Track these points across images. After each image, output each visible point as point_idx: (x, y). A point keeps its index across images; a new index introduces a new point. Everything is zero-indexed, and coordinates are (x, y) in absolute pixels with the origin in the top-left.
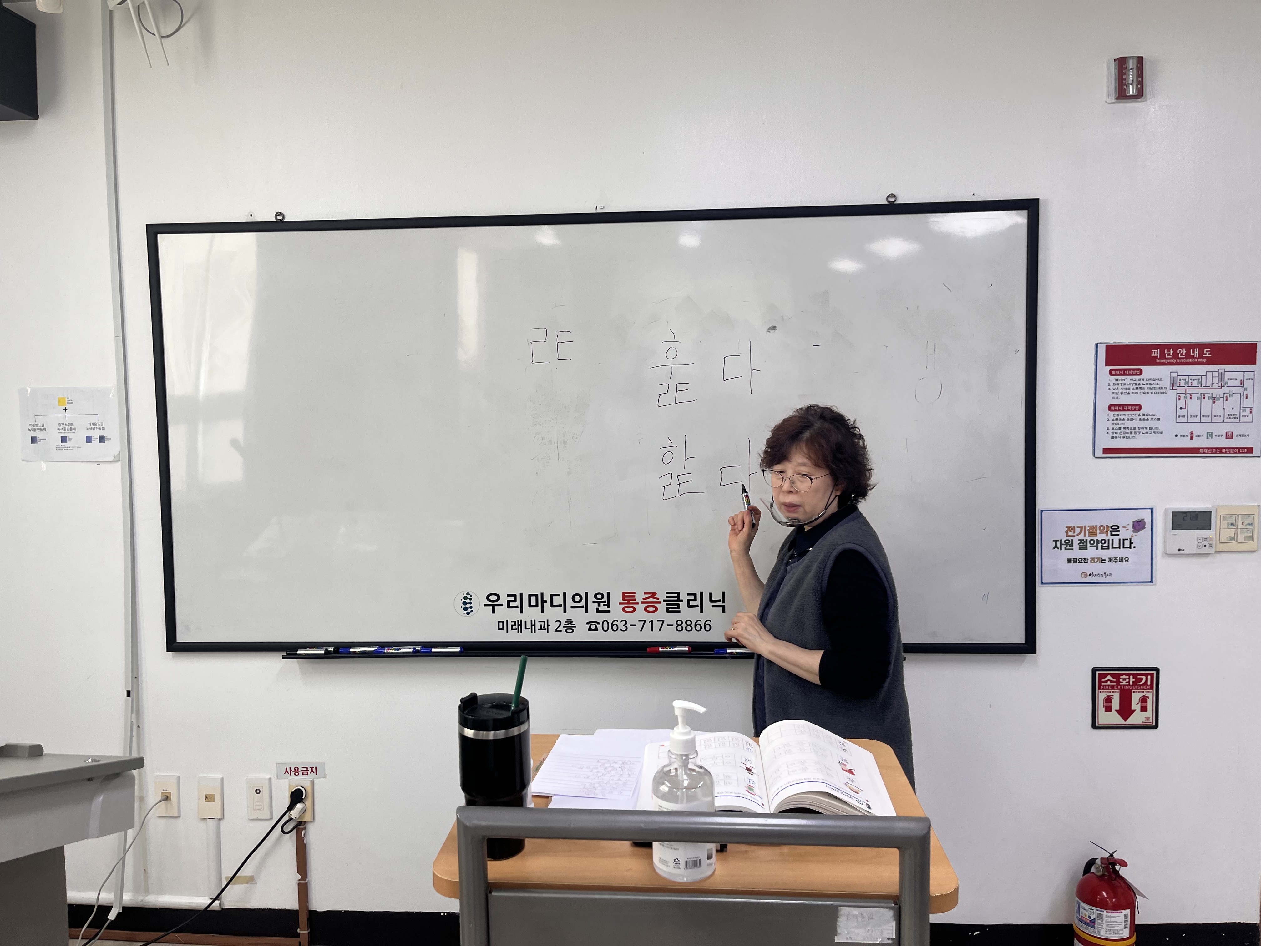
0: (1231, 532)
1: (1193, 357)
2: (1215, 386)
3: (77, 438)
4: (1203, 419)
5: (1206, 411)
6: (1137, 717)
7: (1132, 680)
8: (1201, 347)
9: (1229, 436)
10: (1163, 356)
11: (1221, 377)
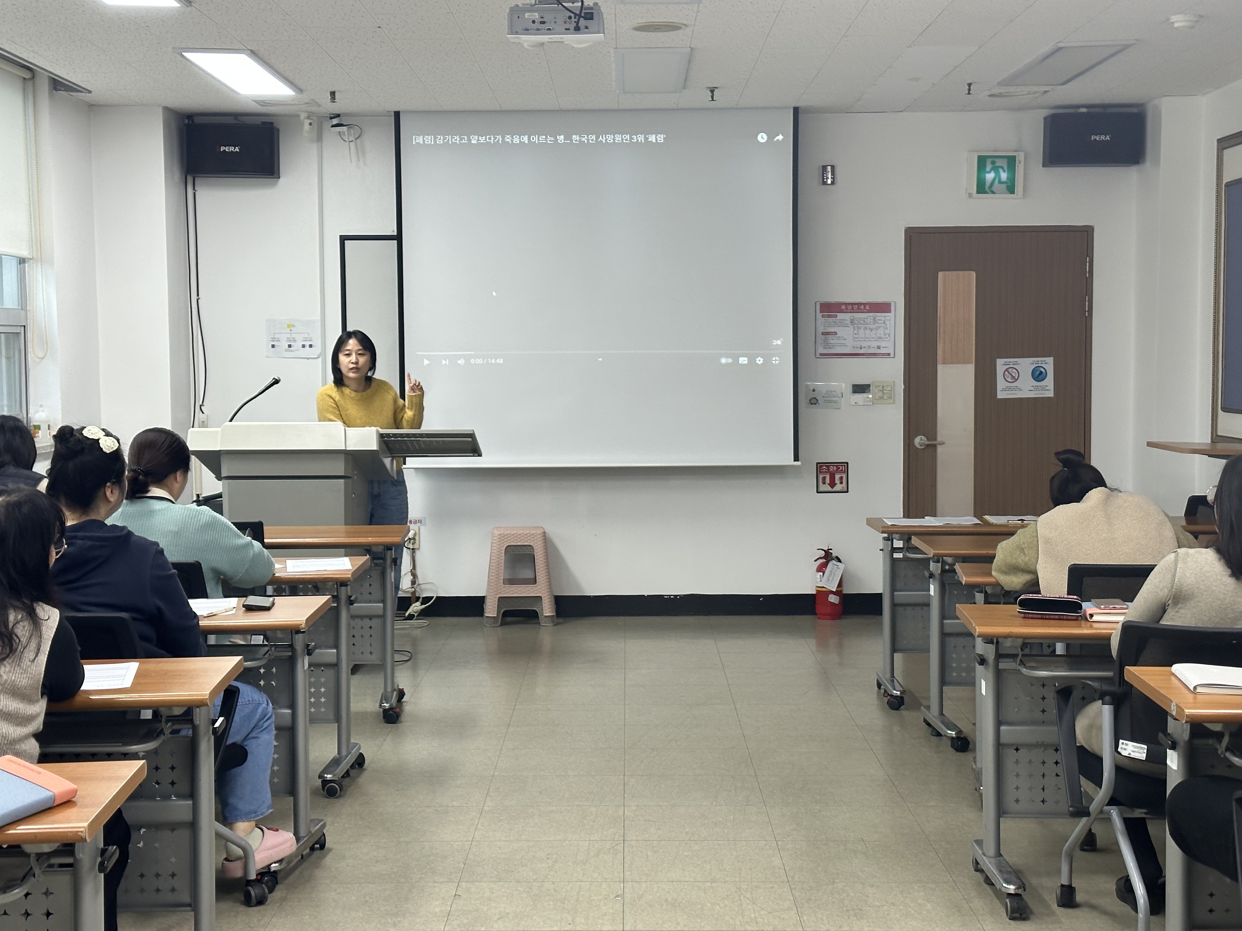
0: (880, 394)
1: (861, 309)
2: (872, 323)
3: (297, 345)
4: (866, 339)
5: (868, 335)
6: (838, 487)
7: (835, 468)
8: (864, 304)
9: (879, 348)
10: (846, 308)
11: (874, 319)
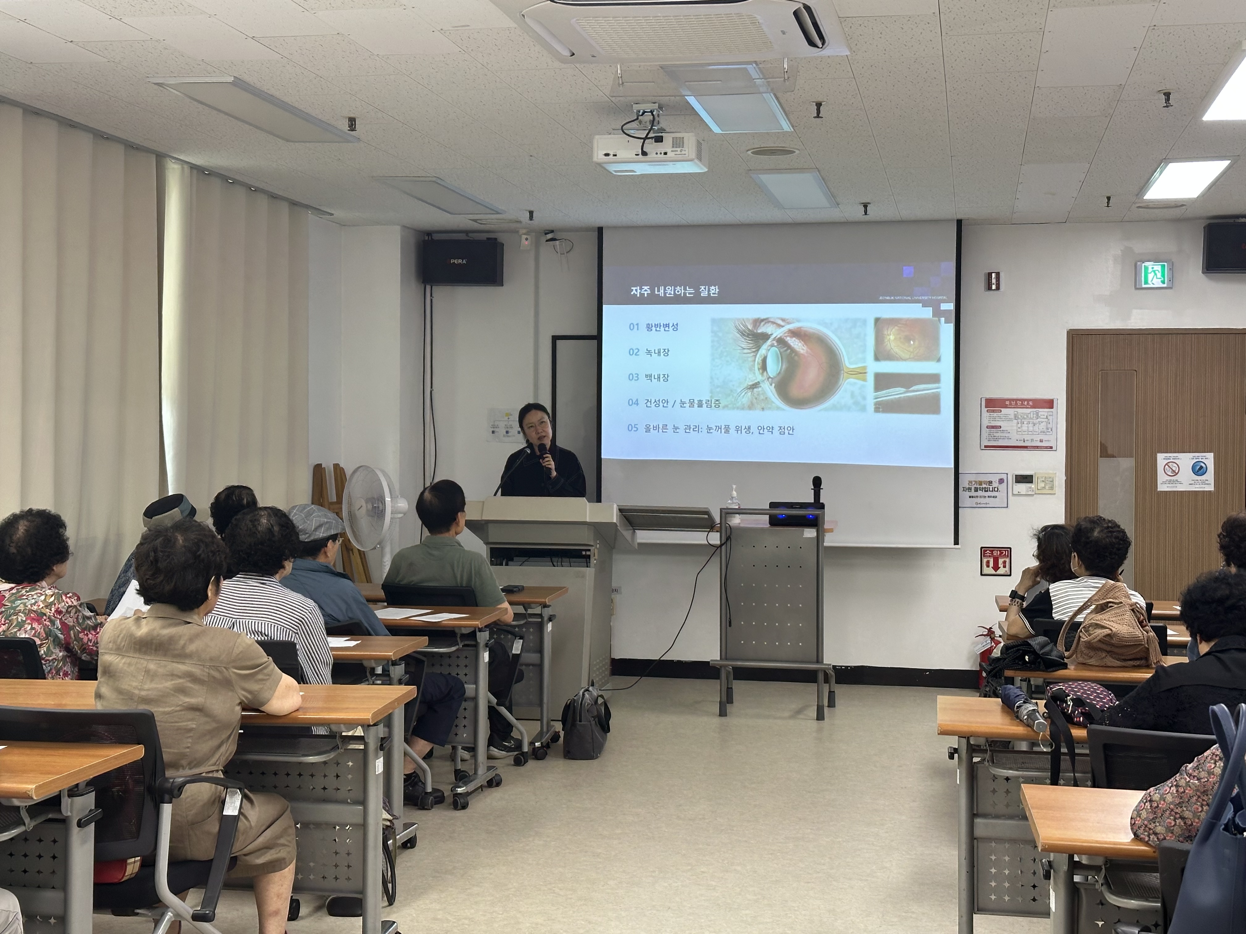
0: (1043, 485)
1: (1024, 405)
2: (1035, 418)
3: (514, 432)
4: (1029, 433)
5: (1031, 429)
8: (1028, 400)
9: (1041, 441)
10: (1011, 404)
11: (1037, 414)
